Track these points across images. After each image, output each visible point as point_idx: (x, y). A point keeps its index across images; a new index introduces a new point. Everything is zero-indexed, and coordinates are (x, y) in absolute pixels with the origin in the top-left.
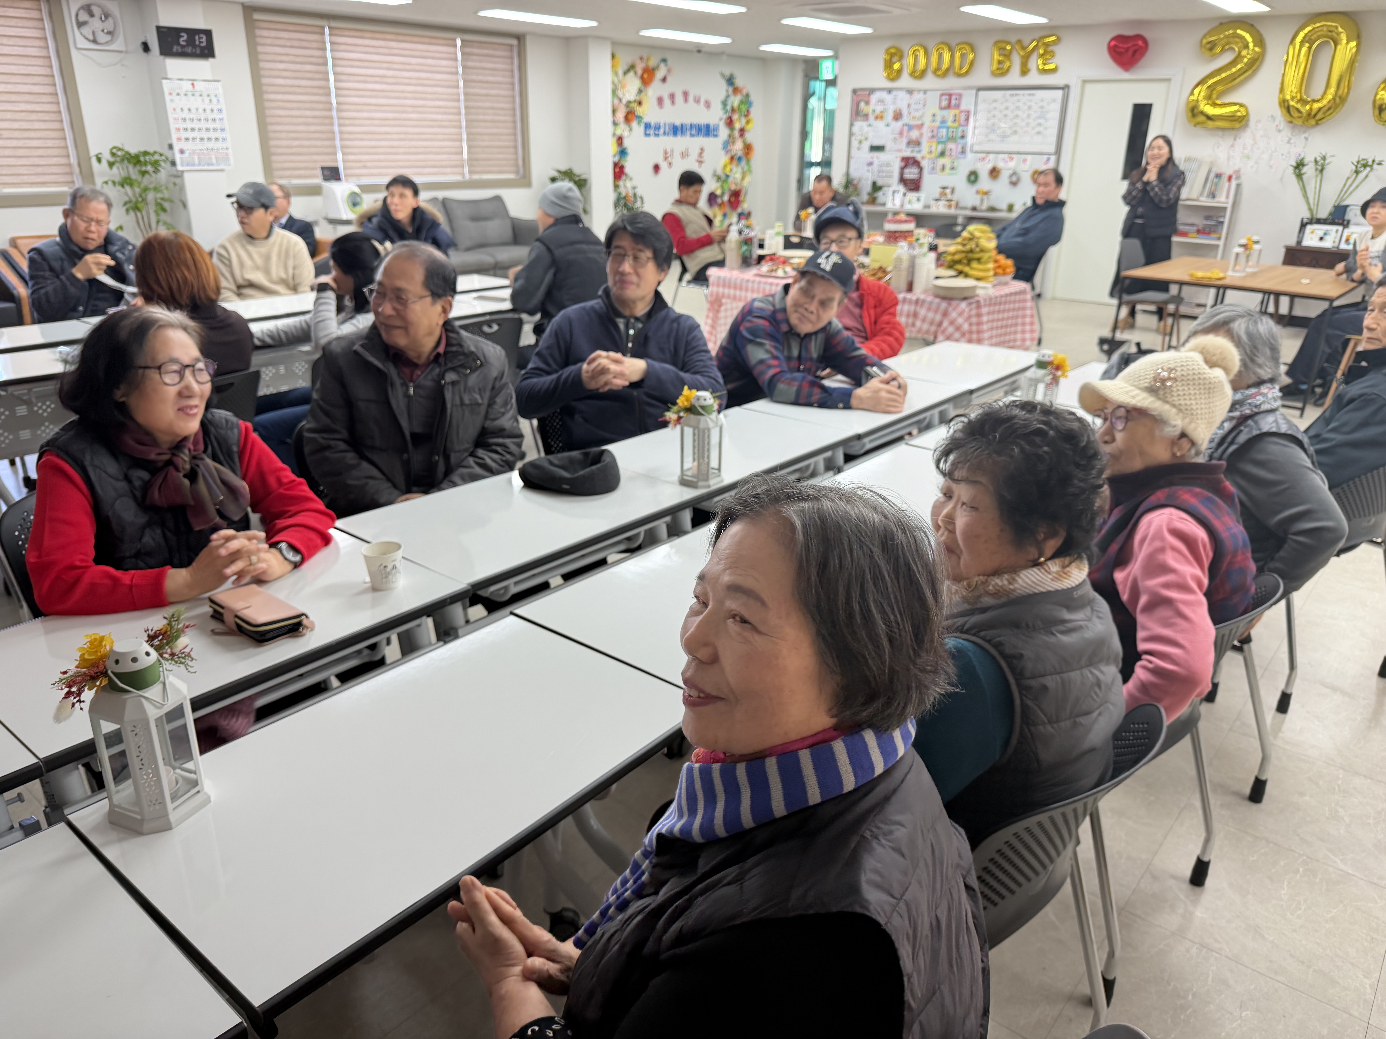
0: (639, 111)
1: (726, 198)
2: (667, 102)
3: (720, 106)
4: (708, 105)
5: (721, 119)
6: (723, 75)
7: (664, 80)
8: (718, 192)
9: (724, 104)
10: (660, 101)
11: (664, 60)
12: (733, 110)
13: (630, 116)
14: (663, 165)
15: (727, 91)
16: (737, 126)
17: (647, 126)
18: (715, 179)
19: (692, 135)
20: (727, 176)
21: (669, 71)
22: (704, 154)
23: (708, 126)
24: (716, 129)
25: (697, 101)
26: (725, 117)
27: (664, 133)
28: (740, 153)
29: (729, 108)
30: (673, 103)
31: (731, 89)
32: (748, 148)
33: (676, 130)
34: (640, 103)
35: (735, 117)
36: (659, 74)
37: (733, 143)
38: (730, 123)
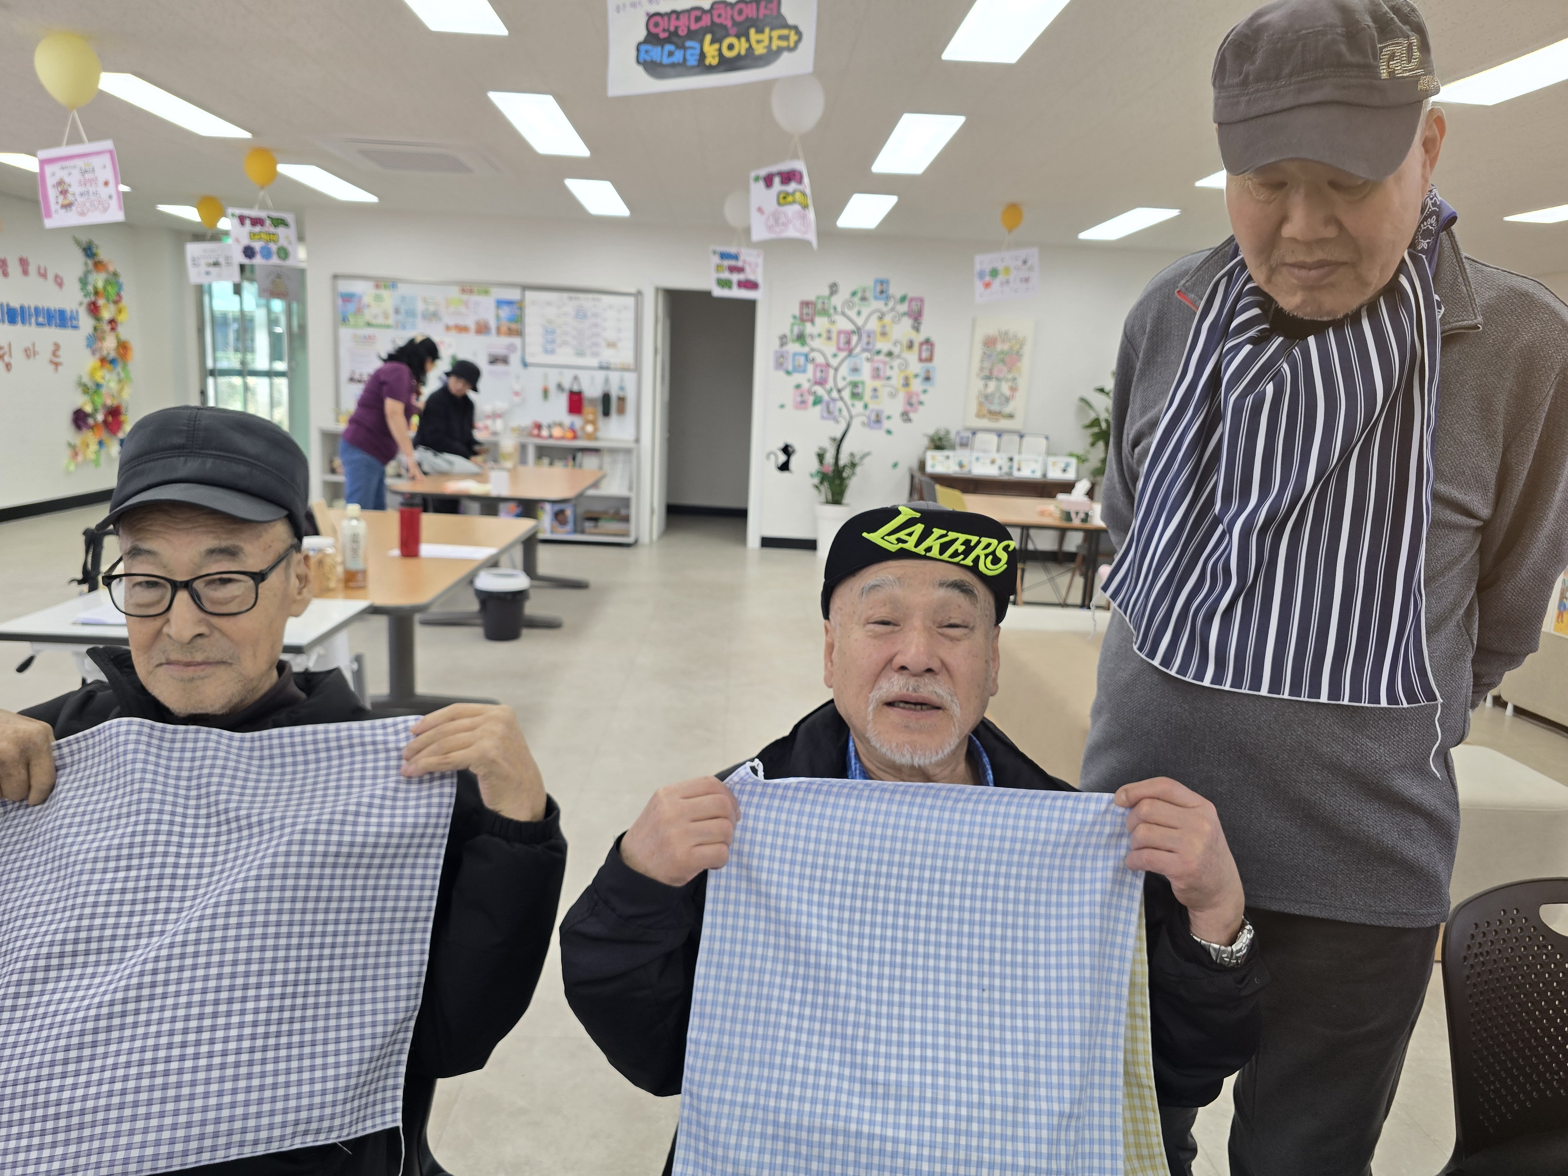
1: (100, 417)
3: (77, 286)
4: (59, 282)
5: (81, 304)
6: (77, 242)
8: (88, 409)
9: (84, 282)
12: (96, 293)
15: (86, 264)
16: (106, 315)
18: (80, 390)
19: (39, 324)
20: (98, 386)
22: (60, 353)
23: (62, 313)
24: (74, 317)
25: (43, 275)
26: (86, 301)
28: (113, 354)
29: (90, 288)
30: (6, 274)
31: (90, 263)
32: (123, 347)
33: (14, 315)
35: (101, 302)
37: (102, 339)
38: (94, 309)
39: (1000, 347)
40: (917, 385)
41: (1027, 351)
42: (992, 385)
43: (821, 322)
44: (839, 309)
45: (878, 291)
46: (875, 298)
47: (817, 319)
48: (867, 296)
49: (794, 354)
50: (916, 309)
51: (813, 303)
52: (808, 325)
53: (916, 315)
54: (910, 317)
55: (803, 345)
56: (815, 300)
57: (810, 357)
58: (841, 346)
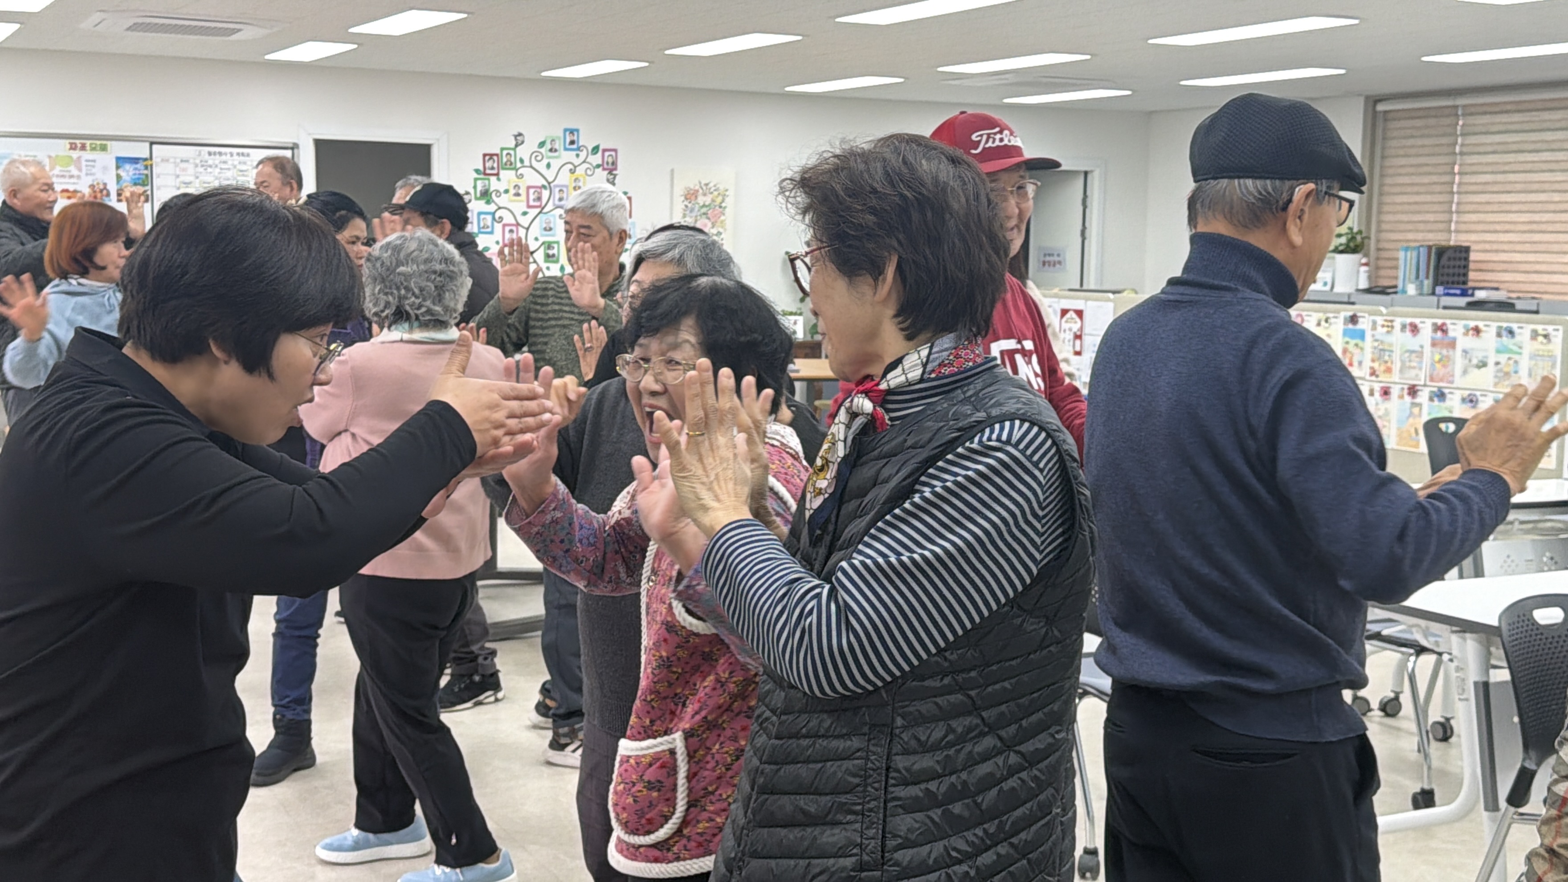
39: (701, 200)
41: (729, 202)
43: (508, 177)
44: (527, 163)
45: (568, 141)
46: (566, 149)
47: (502, 173)
48: (557, 146)
49: (479, 214)
50: (610, 160)
51: (497, 155)
52: (493, 179)
53: (610, 166)
54: (604, 169)
55: (488, 202)
56: (498, 152)
57: (497, 215)
58: (532, 203)
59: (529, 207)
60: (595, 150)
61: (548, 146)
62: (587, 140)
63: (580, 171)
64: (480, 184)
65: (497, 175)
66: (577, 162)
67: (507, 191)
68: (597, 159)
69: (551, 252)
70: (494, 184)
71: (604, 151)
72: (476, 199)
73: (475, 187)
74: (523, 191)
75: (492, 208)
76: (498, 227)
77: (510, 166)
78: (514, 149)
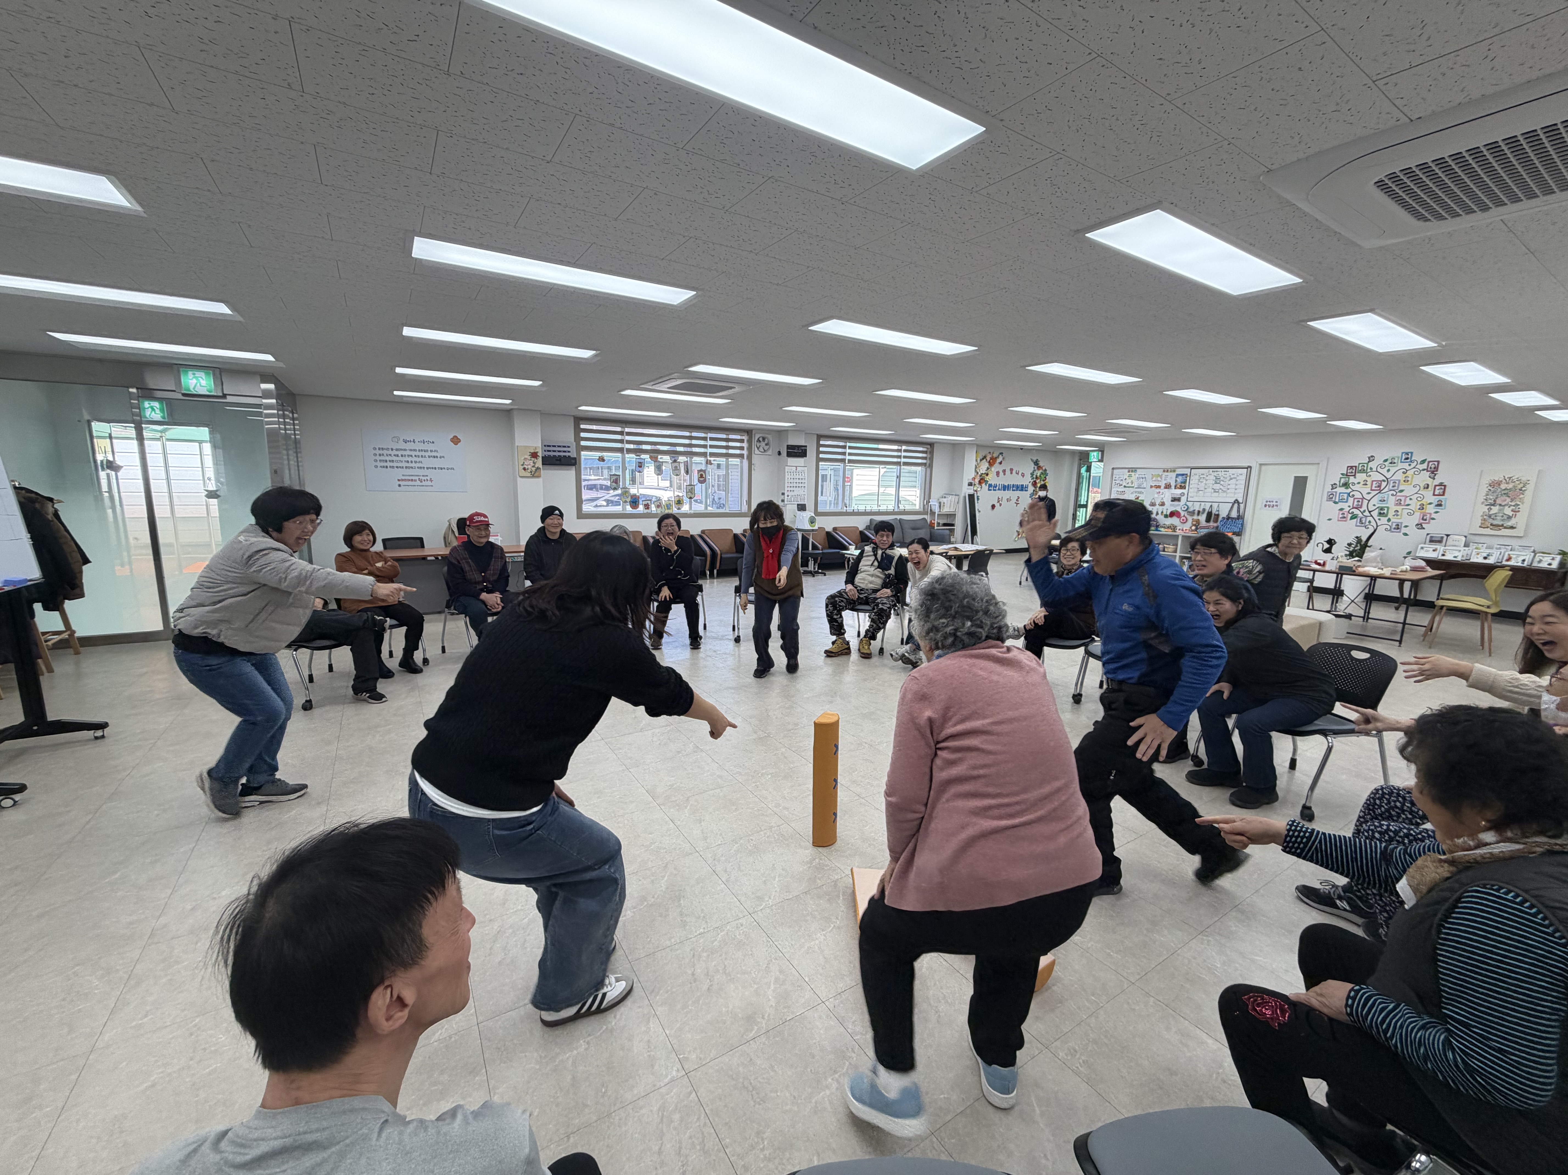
0: (987, 478)
2: (1001, 474)
3: (1030, 476)
4: (1023, 475)
5: (1030, 482)
6: (1032, 460)
7: (1001, 463)
9: (1032, 474)
10: (998, 473)
11: (1001, 454)
12: (1036, 478)
13: (982, 481)
14: (997, 505)
15: (1034, 468)
16: (1038, 486)
17: (990, 485)
19: (1012, 491)
21: (1003, 459)
22: (1019, 500)
23: (1023, 486)
24: (1027, 487)
25: (1018, 473)
26: (1032, 481)
27: (999, 489)
29: (1034, 476)
30: (1004, 474)
31: (1036, 467)
33: (1005, 488)
34: (987, 475)
35: (1037, 481)
36: (999, 461)
38: (1035, 484)
39: (1503, 486)
40: (1431, 509)
41: (1530, 488)
42: (1495, 510)
43: (1361, 477)
44: (1374, 469)
45: (1404, 457)
46: (1401, 462)
47: (1357, 475)
48: (1396, 461)
49: (1340, 493)
50: (1433, 466)
51: (1356, 467)
52: (1352, 478)
53: (1432, 469)
54: (1428, 471)
55: (1347, 488)
56: (1357, 465)
57: (1351, 494)
58: (1373, 488)
59: (1372, 490)
60: (1423, 462)
61: (1390, 461)
62: (1418, 457)
63: (1410, 473)
64: (1343, 481)
65: (1354, 476)
66: (1408, 468)
67: (1359, 483)
68: (1425, 466)
69: (1382, 512)
70: (1352, 480)
71: (1429, 462)
72: (1340, 486)
73: (1340, 482)
74: (1369, 483)
75: (1349, 490)
76: (1351, 500)
77: (1363, 471)
78: (1367, 464)
